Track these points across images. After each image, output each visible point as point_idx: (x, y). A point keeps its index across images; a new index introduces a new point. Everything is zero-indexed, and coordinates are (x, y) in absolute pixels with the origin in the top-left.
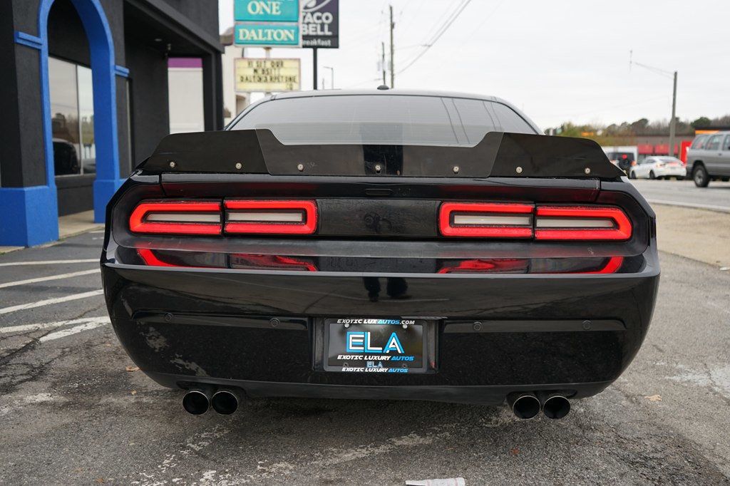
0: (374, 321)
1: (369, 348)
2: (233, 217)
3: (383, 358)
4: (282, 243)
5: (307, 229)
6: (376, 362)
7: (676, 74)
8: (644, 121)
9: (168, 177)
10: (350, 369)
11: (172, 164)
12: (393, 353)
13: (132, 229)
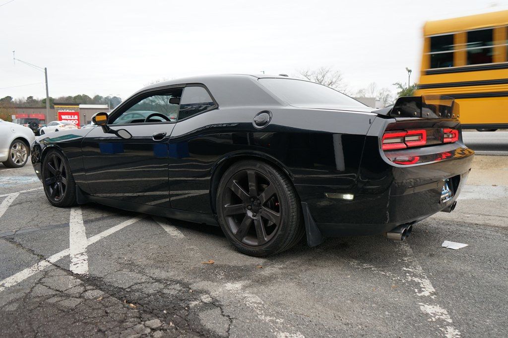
3: (447, 194)
7: (46, 69)
8: (9, 98)
11: (399, 113)
12: (448, 192)
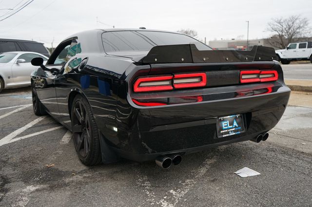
0: (229, 117)
1: (229, 127)
2: (175, 81)
3: (234, 129)
4: (195, 91)
5: (203, 84)
6: (232, 131)
9: (154, 66)
10: (225, 136)
11: (156, 60)
12: (236, 127)
13: (135, 91)
